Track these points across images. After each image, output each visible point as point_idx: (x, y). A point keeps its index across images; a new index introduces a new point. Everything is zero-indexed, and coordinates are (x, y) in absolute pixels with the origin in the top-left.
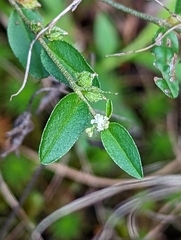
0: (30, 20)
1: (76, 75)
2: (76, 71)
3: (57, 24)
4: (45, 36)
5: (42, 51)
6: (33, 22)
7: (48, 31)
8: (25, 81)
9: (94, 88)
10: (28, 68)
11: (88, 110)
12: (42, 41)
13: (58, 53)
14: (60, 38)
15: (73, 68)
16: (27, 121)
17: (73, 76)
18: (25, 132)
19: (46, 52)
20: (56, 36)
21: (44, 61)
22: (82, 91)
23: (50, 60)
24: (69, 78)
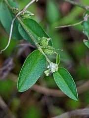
0: (12, 6)
1: (39, 39)
2: (39, 36)
3: (28, 9)
4: (21, 16)
5: (19, 25)
6: (14, 8)
7: (22, 13)
8: (9, 42)
9: (49, 47)
10: (11, 34)
11: (46, 60)
12: (19, 19)
13: (28, 26)
14: (29, 17)
15: (37, 34)
16: (11, 63)
17: (37, 39)
18: (10, 69)
19: (21, 25)
20: (27, 16)
21: (20, 30)
22: (42, 49)
23: (24, 30)
24: (35, 41)
